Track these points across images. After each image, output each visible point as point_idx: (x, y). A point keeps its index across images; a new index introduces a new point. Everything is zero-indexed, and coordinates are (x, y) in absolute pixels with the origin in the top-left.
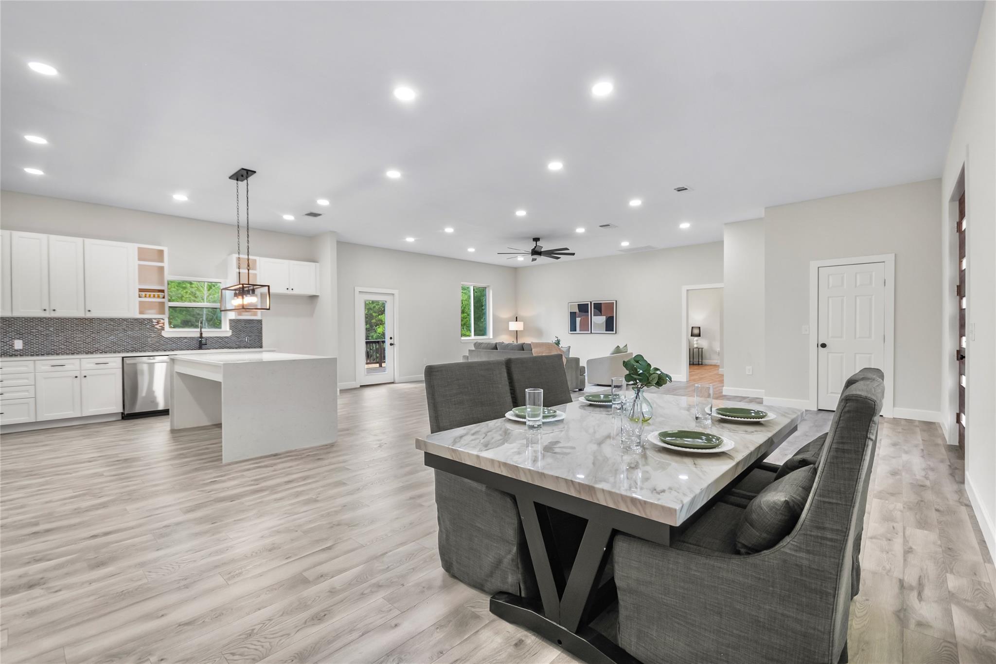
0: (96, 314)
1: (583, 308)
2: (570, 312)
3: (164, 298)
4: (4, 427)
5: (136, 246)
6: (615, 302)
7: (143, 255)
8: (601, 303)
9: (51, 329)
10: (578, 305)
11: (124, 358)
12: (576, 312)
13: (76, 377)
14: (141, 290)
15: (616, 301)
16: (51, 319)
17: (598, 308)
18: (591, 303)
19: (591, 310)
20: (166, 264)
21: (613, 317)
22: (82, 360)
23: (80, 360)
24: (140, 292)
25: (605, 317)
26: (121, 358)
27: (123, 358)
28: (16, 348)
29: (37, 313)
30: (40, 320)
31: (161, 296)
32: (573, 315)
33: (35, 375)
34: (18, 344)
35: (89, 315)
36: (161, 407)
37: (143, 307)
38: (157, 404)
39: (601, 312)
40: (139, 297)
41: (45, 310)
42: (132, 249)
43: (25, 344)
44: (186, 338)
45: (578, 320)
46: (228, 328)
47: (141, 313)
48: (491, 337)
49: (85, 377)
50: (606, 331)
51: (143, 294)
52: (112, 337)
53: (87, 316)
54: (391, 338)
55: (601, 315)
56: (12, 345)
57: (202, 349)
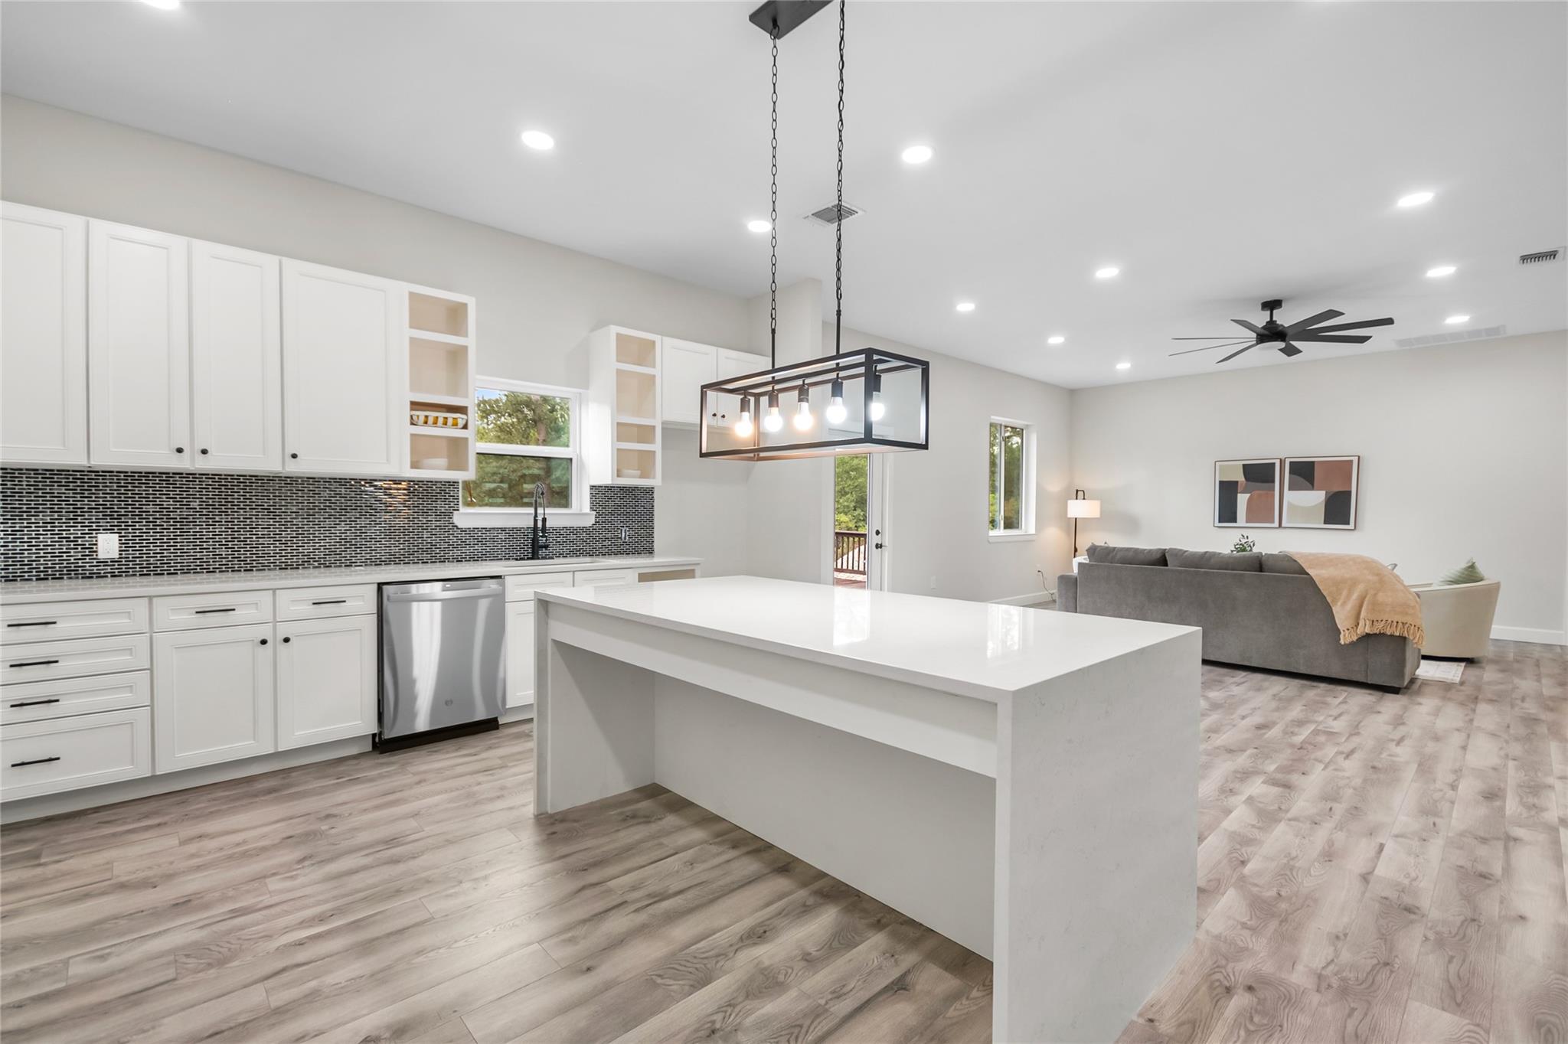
0: (309, 465)
1: (1259, 474)
2: (1221, 482)
3: (465, 427)
4: (8, 806)
5: (406, 288)
6: (1355, 460)
7: (421, 311)
8: (1313, 462)
9: (195, 504)
10: (1244, 465)
11: (385, 587)
12: (1236, 483)
13: (264, 642)
14: (415, 405)
15: (1359, 457)
16: (191, 477)
17: (1304, 473)
18: (1282, 462)
19: (1283, 477)
20: (470, 341)
21: (1349, 493)
22: (277, 591)
23: (274, 595)
24: (412, 409)
25: (1323, 493)
26: (376, 586)
27: (380, 586)
28: (102, 555)
29: (162, 460)
30: (167, 478)
31: (461, 423)
32: (1228, 491)
33: (151, 638)
34: (108, 545)
35: (293, 468)
36: (481, 714)
37: (420, 451)
38: (470, 704)
39: (1313, 484)
40: (412, 424)
41: (180, 450)
42: (399, 292)
43: (124, 544)
44: (503, 530)
45: (1242, 499)
46: (586, 508)
47: (414, 465)
48: (1032, 530)
49: (287, 640)
50: (1325, 523)
51: (422, 414)
52: (342, 527)
53: (287, 469)
54: (878, 533)
55: (1313, 488)
56: (92, 549)
57: (539, 559)
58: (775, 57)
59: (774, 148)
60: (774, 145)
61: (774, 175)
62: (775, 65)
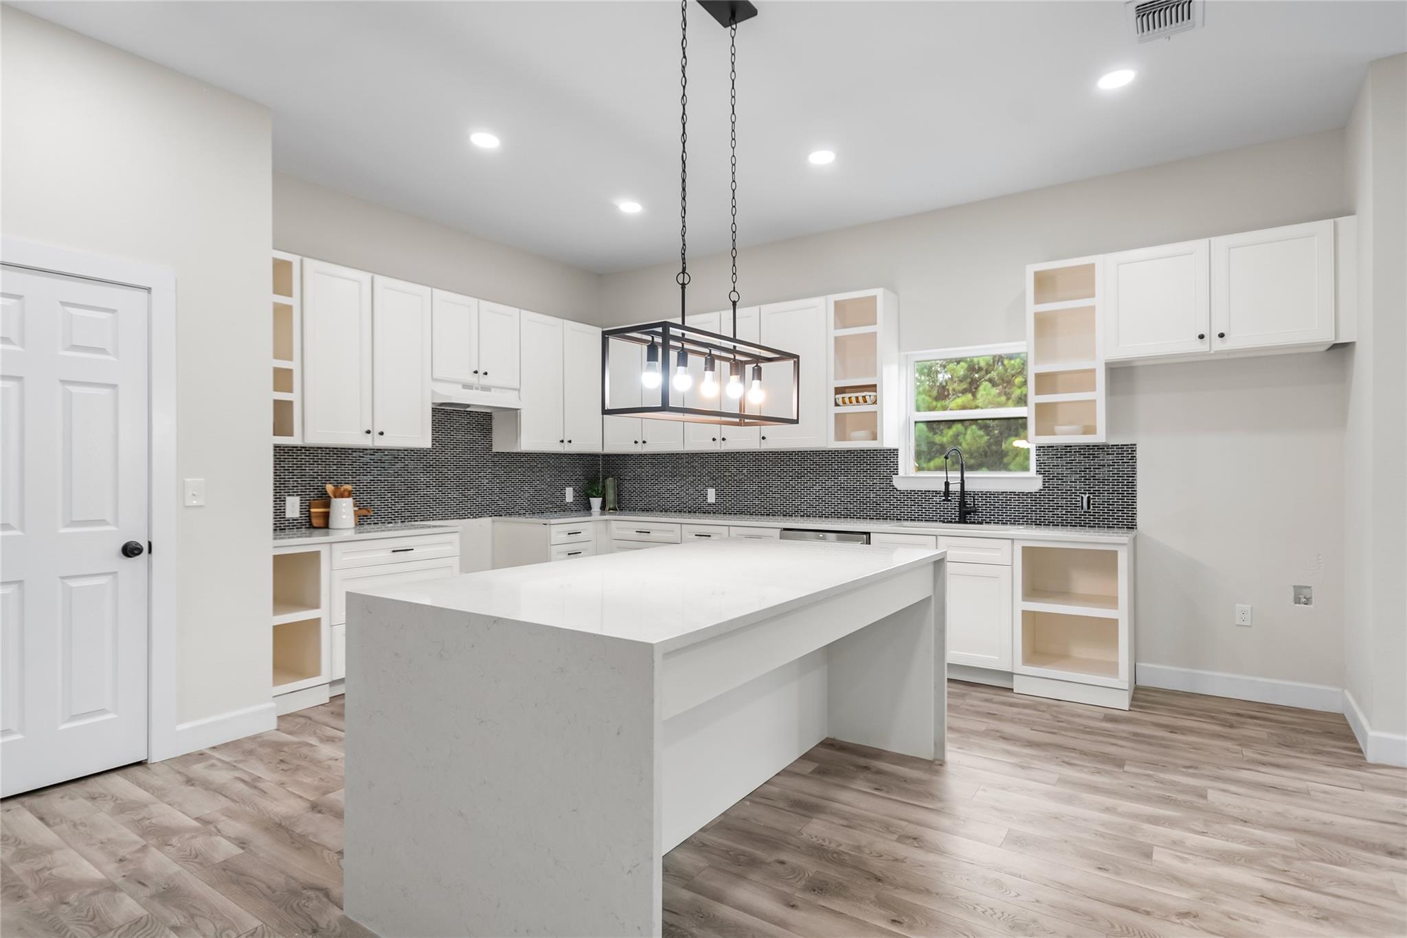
3: (876, 402)
5: (832, 299)
14: (839, 390)
20: (878, 327)
22: (730, 528)
24: (836, 394)
31: (870, 399)
34: (712, 496)
35: (765, 447)
40: (836, 405)
41: (714, 440)
43: (718, 495)
46: (1035, 470)
47: (840, 437)
51: (842, 397)
57: (966, 523)
58: (733, 38)
59: (733, 123)
60: (733, 120)
61: (733, 148)
62: (733, 45)
